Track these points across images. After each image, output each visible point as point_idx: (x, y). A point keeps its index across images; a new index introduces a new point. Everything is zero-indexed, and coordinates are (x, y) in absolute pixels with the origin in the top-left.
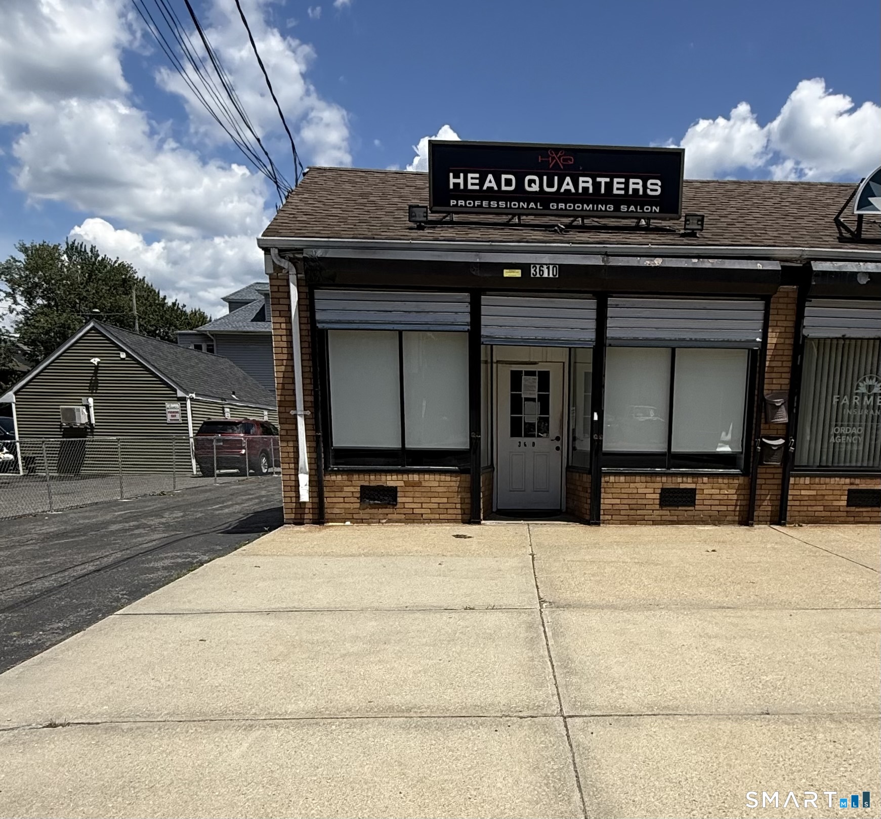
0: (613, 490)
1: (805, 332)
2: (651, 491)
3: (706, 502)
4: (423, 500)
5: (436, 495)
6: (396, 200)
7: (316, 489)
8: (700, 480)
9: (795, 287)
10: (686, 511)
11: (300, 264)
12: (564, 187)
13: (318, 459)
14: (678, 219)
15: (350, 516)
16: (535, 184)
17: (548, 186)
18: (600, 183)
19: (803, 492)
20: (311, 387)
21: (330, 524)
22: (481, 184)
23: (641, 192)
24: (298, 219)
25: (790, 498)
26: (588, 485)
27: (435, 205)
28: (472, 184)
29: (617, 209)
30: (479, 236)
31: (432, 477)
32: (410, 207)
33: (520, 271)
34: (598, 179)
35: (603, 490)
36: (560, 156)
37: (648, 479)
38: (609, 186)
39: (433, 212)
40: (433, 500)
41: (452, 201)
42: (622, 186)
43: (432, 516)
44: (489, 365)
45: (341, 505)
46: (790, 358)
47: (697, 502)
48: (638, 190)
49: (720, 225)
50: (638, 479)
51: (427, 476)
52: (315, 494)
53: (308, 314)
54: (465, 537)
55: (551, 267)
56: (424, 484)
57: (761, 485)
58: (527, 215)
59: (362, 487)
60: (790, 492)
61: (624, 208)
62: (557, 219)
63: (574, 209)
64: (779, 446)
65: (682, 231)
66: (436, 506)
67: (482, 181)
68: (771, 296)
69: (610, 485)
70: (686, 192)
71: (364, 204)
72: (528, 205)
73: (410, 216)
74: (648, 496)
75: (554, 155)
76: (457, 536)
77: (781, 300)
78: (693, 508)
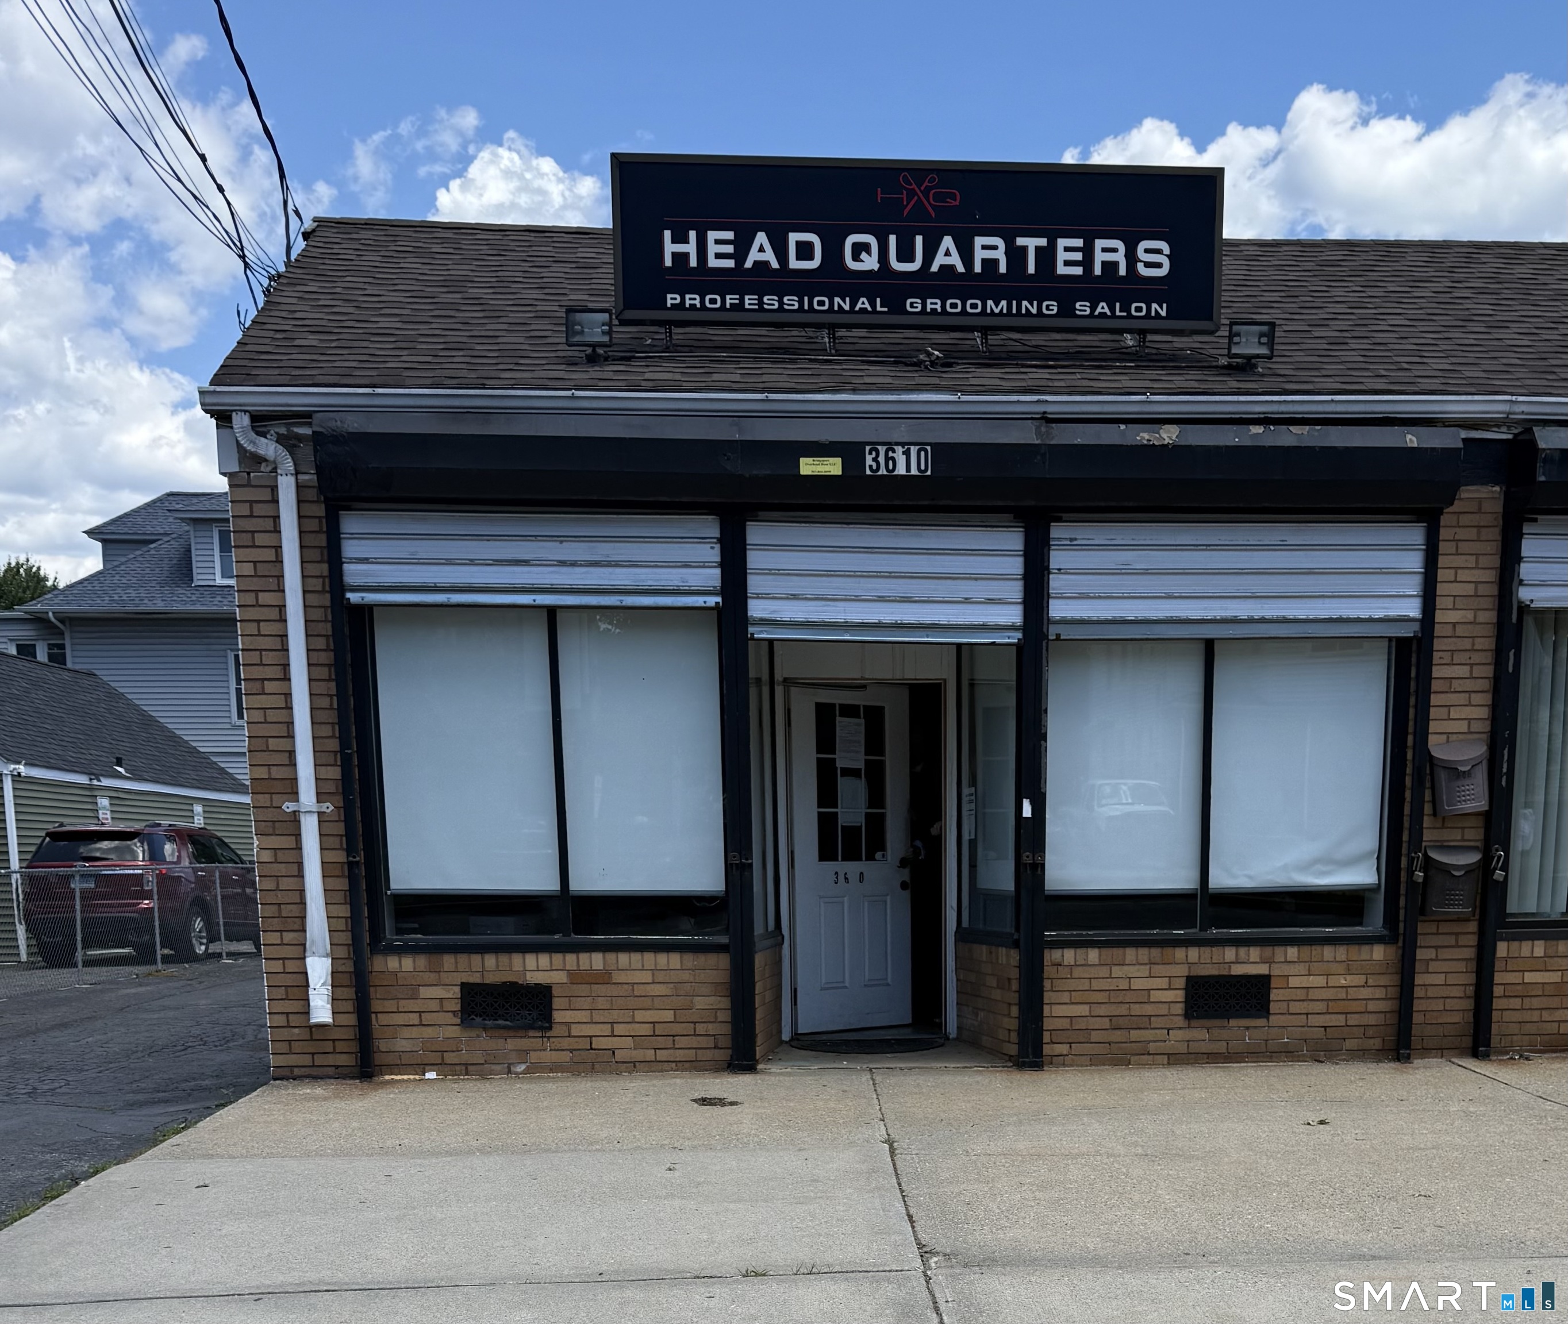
0: (1072, 985)
1: (1524, 594)
2: (1163, 983)
3: (1295, 1007)
4: (615, 1015)
5: (647, 1002)
6: (535, 294)
7: (350, 993)
8: (1279, 951)
9: (1497, 488)
10: (1248, 1028)
11: (306, 451)
12: (939, 260)
13: (354, 918)
14: (1211, 333)
15: (435, 1058)
16: (869, 253)
17: (899, 260)
18: (1025, 249)
19: (1529, 977)
20: (334, 745)
21: (387, 1077)
22: (740, 255)
23: (1122, 271)
24: (297, 342)
25: (1498, 991)
26: (1015, 973)
27: (627, 306)
28: (718, 256)
29: (1067, 310)
30: (738, 378)
31: (636, 957)
32: (570, 310)
33: (838, 461)
34: (1020, 241)
35: (1047, 984)
36: (928, 189)
37: (1155, 952)
38: (1046, 256)
39: (623, 323)
40: (640, 1016)
41: (669, 296)
42: (1078, 256)
43: (638, 1055)
44: (766, 690)
45: (415, 1032)
46: (1489, 657)
47: (1273, 1007)
48: (1115, 265)
49: (1310, 344)
50: (1130, 953)
51: (623, 958)
52: (349, 1006)
53: (324, 569)
54: (721, 1102)
55: (914, 450)
56: (618, 977)
57: (1428, 961)
58: (849, 326)
59: (464, 986)
60: (1498, 978)
61: (1082, 307)
62: (921, 335)
63: (964, 311)
64: (1469, 870)
65: (1224, 361)
66: (646, 1030)
67: (742, 246)
68: (1440, 512)
69: (1063, 972)
70: (1229, 269)
71: (454, 306)
72: (853, 304)
73: (570, 332)
74: (1156, 996)
75: (914, 186)
76: (704, 1101)
77: (1465, 520)
78: (1261, 1022)
